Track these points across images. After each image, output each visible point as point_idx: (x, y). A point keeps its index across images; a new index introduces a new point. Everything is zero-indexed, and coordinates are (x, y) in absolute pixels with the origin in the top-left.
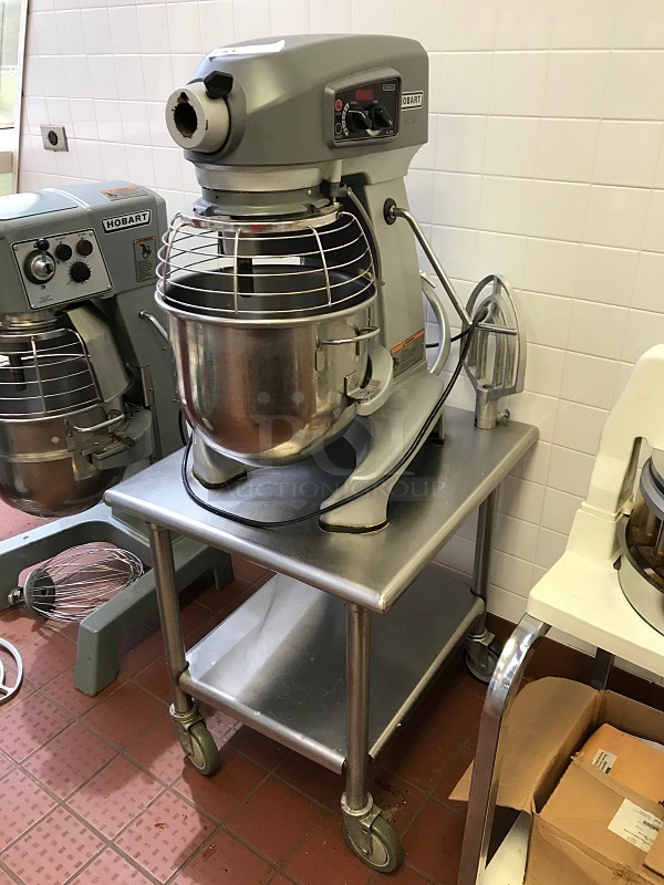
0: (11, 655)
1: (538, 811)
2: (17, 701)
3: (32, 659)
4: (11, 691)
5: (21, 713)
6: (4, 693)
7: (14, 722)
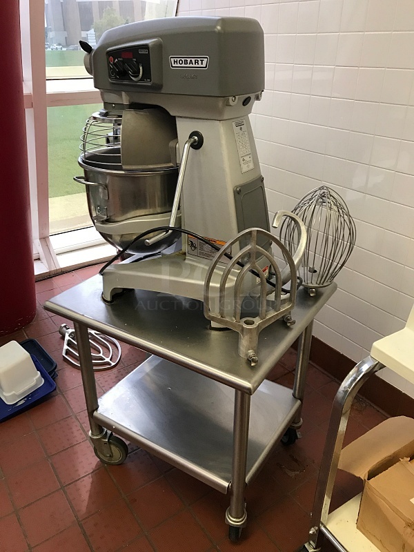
0: (117, 348)
1: (369, 479)
2: (115, 370)
3: (126, 352)
4: (113, 364)
5: (115, 376)
6: (110, 364)
7: (111, 379)
